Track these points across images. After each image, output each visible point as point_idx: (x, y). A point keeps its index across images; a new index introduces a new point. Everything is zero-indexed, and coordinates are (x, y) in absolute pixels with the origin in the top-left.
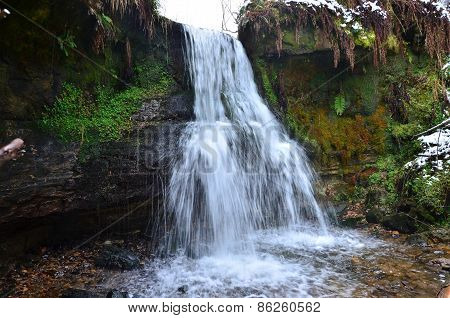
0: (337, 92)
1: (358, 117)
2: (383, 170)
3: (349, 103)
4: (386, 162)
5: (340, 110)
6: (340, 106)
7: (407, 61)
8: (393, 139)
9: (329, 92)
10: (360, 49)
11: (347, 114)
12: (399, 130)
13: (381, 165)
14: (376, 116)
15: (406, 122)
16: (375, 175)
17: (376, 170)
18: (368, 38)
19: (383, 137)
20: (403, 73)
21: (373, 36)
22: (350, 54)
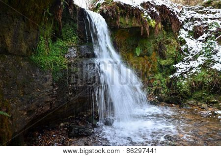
0: (137, 46)
1: (145, 57)
2: (158, 79)
3: (141, 50)
4: (159, 76)
5: (138, 54)
6: (138, 52)
7: (163, 34)
8: (161, 66)
9: (133, 46)
10: (151, 27)
11: (141, 56)
12: (163, 62)
13: (157, 77)
14: (153, 57)
15: (166, 59)
16: (155, 82)
17: (155, 79)
18: (153, 23)
19: (156, 65)
20: (162, 39)
21: (155, 22)
22: (147, 29)
